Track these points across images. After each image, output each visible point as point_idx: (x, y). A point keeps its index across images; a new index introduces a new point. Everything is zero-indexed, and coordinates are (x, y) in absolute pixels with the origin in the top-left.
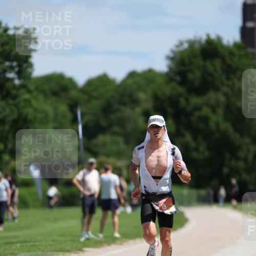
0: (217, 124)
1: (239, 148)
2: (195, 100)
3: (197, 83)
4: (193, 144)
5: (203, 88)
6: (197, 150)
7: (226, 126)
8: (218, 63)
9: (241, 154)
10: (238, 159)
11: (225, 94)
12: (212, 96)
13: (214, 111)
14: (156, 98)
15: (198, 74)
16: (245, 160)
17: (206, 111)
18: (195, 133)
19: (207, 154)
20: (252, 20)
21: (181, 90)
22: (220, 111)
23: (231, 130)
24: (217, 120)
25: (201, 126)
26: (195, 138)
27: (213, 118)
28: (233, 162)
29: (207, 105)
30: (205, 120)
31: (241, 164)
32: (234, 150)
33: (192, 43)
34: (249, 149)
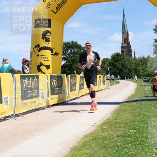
1: (124, 70)
2: (116, 63)
3: (116, 60)
4: (116, 70)
7: (121, 67)
8: (119, 57)
9: (124, 71)
10: (123, 72)
11: (121, 62)
12: (119, 62)
13: (119, 65)
14: (109, 63)
15: (116, 59)
16: (125, 72)
17: (118, 65)
21: (114, 61)
22: (120, 65)
23: (122, 68)
25: (117, 67)
27: (119, 66)
30: (118, 66)
31: (124, 73)
33: (115, 54)
34: (125, 71)
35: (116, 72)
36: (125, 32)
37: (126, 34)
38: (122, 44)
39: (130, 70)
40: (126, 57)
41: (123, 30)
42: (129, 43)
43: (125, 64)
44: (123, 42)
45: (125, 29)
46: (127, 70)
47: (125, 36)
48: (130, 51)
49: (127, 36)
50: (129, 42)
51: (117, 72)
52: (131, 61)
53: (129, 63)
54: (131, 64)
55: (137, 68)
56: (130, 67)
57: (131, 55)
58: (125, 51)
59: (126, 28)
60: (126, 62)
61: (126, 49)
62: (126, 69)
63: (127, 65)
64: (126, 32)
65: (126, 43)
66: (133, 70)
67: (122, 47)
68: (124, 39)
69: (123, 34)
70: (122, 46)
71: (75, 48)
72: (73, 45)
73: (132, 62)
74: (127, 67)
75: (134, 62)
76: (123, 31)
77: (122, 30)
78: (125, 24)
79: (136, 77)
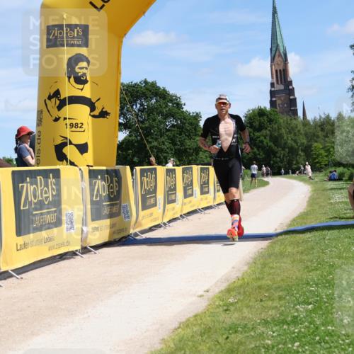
0: (267, 143)
1: (277, 152)
2: (257, 134)
3: (257, 127)
4: (257, 152)
5: (260, 128)
6: (259, 154)
7: (271, 144)
8: (265, 118)
9: (278, 155)
10: (276, 157)
11: (269, 130)
12: (264, 132)
13: (265, 138)
15: (257, 123)
16: (280, 157)
17: (262, 138)
18: (258, 148)
19: (264, 156)
20: (275, 97)
22: (268, 138)
23: (273, 145)
24: (267, 141)
25: (260, 144)
26: (258, 150)
27: (265, 141)
28: (275, 159)
29: (262, 135)
30: (262, 142)
31: (278, 159)
32: (274, 153)
33: (253, 111)
34: (281, 153)
35: (258, 156)
36: (277, 53)
37: (280, 59)
38: (272, 85)
39: (292, 151)
40: (283, 119)
41: (274, 49)
42: (291, 83)
43: (281, 136)
44: (275, 81)
45: (278, 45)
46: (287, 150)
47: (278, 64)
48: (293, 102)
49: (283, 64)
50: (289, 80)
51: (261, 155)
52: (297, 127)
53: (290, 132)
54: (295, 135)
55: (311, 146)
56: (294, 144)
57: (295, 112)
58: (279, 102)
59: (280, 44)
60: (283, 131)
61: (283, 99)
62: (283, 149)
63: (285, 138)
64: (280, 55)
65: (281, 83)
66: (302, 150)
67: (272, 94)
68: (276, 71)
69: (273, 59)
70: (273, 89)
71: (151, 99)
72: (147, 89)
73: (299, 131)
74: (285, 143)
75: (302, 131)
76: (273, 52)
77: (271, 49)
78: (278, 33)
79: (309, 168)
